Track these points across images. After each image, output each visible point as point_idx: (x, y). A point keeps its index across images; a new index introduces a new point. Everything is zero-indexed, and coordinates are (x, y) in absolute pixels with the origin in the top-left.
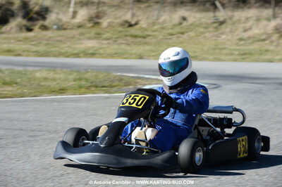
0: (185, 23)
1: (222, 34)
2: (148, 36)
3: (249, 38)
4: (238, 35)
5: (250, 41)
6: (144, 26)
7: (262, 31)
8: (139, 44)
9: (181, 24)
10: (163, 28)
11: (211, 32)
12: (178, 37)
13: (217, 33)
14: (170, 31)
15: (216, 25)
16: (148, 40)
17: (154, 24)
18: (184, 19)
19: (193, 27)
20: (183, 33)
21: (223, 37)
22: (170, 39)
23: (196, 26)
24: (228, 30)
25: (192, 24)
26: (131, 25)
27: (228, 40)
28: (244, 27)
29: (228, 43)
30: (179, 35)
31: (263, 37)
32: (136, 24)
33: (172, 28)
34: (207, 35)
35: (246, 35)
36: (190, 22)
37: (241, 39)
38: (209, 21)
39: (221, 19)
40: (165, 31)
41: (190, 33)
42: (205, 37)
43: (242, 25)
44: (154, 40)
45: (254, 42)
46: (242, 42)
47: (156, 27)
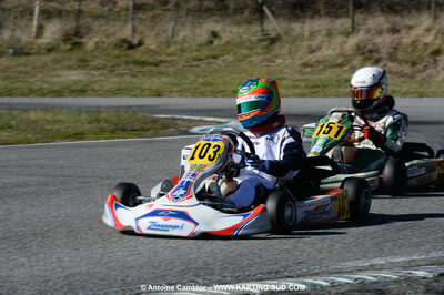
0: (216, 42)
1: (277, 57)
2: (162, 62)
3: (318, 62)
4: (301, 58)
5: (321, 67)
6: (153, 47)
7: (337, 51)
8: (151, 75)
9: (211, 42)
10: (183, 50)
11: (259, 55)
12: (209, 63)
13: (268, 56)
14: (195, 54)
15: (265, 43)
16: (162, 68)
17: (168, 44)
18: (215, 35)
19: (229, 47)
20: (215, 57)
21: (279, 61)
22: (197, 66)
23: (235, 45)
24: (284, 51)
25: (228, 43)
26: (131, 47)
27: (287, 67)
28: (310, 47)
29: (287, 70)
30: (211, 60)
31: (340, 60)
32: (140, 44)
33: (198, 50)
34: (254, 58)
35: (313, 58)
36: (224, 41)
37: (306, 65)
38: (254, 39)
39: (273, 35)
40: (187, 55)
41: (226, 57)
42: (251, 62)
43: (305, 44)
44: (172, 69)
45: (325, 69)
46: (308, 69)
47: (173, 49)
